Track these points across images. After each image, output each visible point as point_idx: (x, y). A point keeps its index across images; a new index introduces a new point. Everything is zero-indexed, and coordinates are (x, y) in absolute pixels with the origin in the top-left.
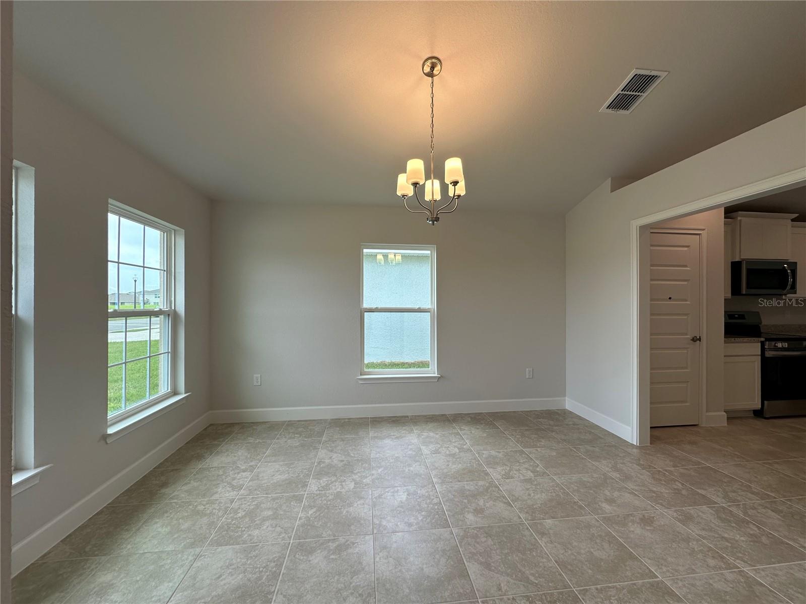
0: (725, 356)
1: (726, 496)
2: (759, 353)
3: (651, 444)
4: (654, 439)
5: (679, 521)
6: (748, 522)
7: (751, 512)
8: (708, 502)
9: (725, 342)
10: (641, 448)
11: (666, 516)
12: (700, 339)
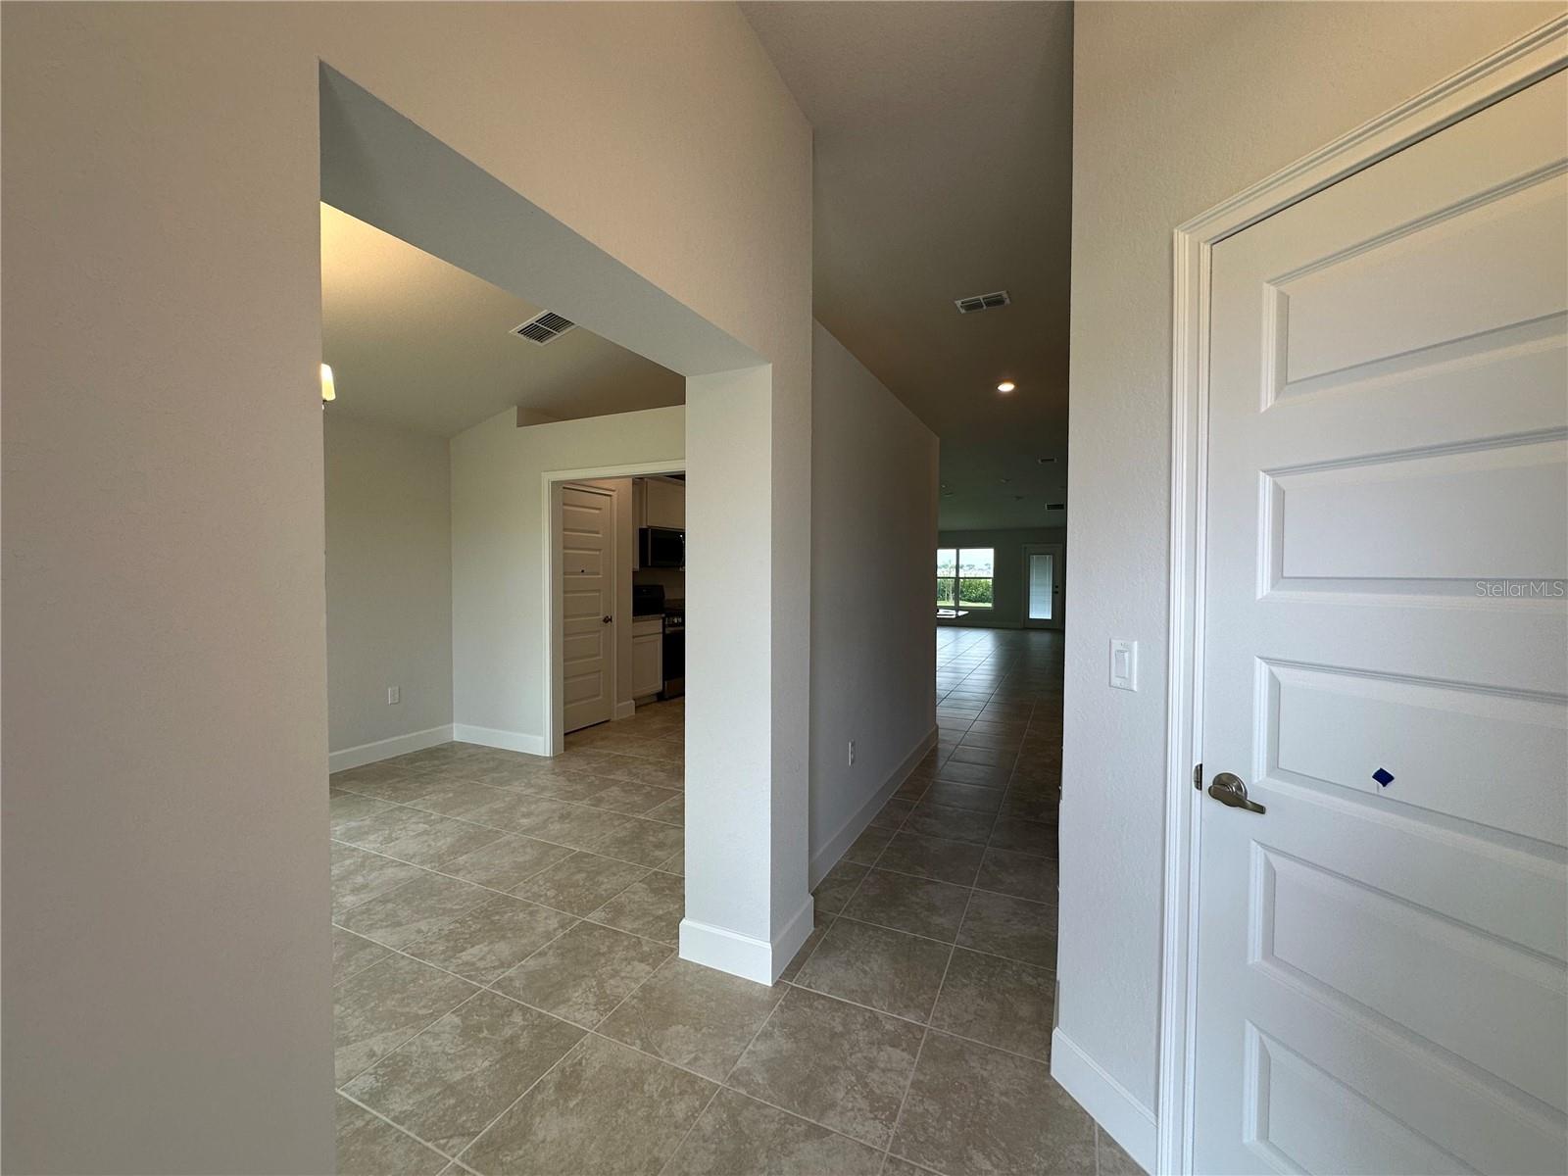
0: (634, 637)
1: (630, 773)
2: (661, 630)
3: (565, 750)
4: (568, 746)
5: (592, 805)
6: (644, 786)
7: (647, 778)
8: (615, 782)
9: (634, 621)
10: (555, 757)
11: (582, 806)
12: (611, 620)
